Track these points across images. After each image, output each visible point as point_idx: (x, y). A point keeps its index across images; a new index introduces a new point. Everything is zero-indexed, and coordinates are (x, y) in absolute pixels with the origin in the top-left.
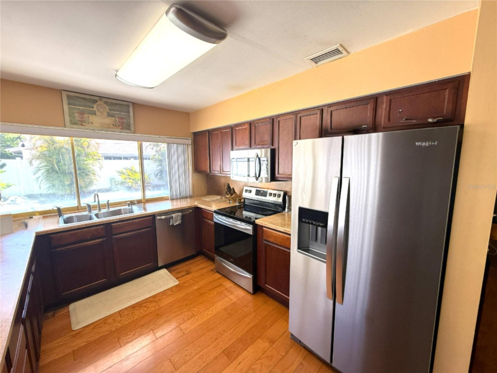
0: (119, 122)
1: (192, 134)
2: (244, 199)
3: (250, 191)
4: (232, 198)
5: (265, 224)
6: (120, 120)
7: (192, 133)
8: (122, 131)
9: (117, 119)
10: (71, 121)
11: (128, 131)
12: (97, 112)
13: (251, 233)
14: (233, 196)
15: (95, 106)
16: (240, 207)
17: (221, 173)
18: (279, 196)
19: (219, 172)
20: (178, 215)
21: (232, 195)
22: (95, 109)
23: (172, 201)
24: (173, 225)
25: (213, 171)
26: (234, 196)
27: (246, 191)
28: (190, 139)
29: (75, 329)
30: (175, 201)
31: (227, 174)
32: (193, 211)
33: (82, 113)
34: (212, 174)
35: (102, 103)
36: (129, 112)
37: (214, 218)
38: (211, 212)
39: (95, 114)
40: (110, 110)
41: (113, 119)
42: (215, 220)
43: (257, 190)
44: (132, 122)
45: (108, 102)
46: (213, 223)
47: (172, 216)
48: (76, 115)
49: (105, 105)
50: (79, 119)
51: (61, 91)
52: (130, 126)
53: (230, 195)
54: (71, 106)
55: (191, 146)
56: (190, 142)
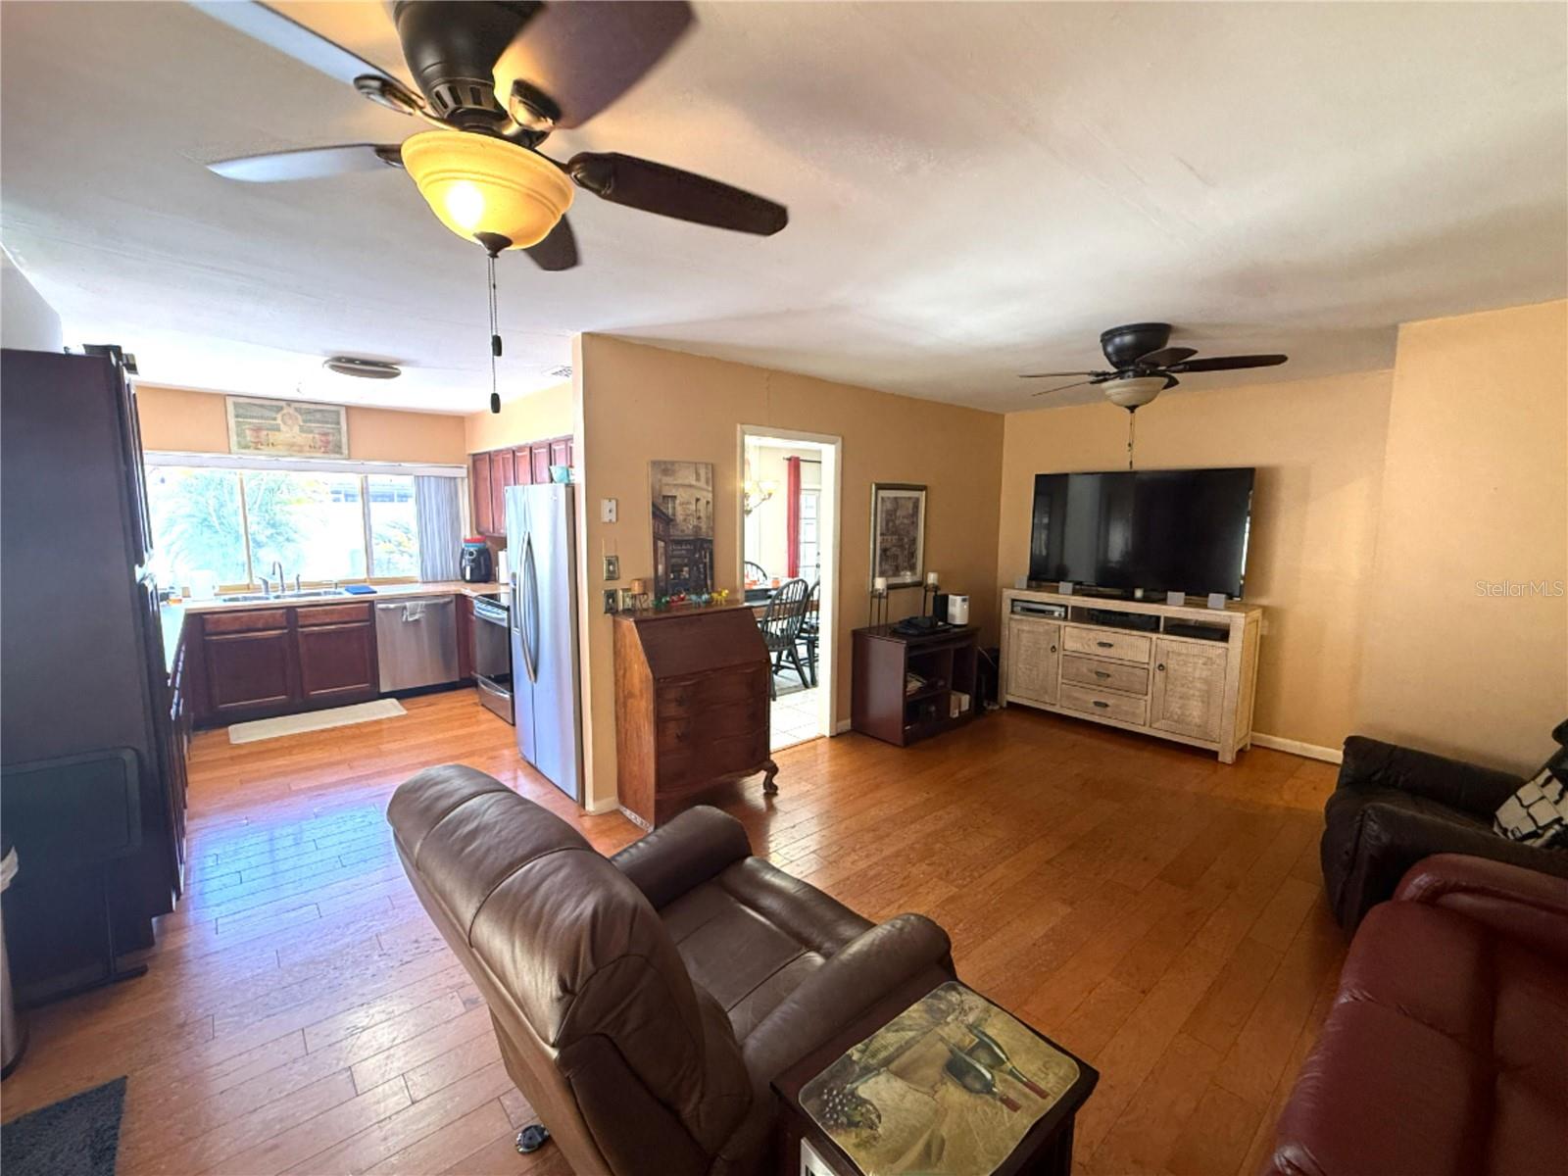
0: (322, 441)
1: (471, 458)
6: (323, 438)
7: (469, 455)
8: (326, 455)
9: (317, 436)
10: (239, 443)
11: (338, 456)
12: (282, 427)
15: (279, 416)
20: (417, 605)
22: (279, 421)
24: (407, 621)
28: (464, 467)
29: (234, 742)
32: (451, 600)
33: (257, 429)
35: (291, 411)
36: (338, 423)
39: (279, 430)
40: (305, 421)
41: (311, 436)
44: (344, 440)
45: (300, 409)
47: (406, 606)
48: (248, 432)
49: (297, 414)
50: (253, 440)
51: (225, 399)
52: (340, 447)
54: (240, 420)
55: (467, 480)
56: (463, 472)
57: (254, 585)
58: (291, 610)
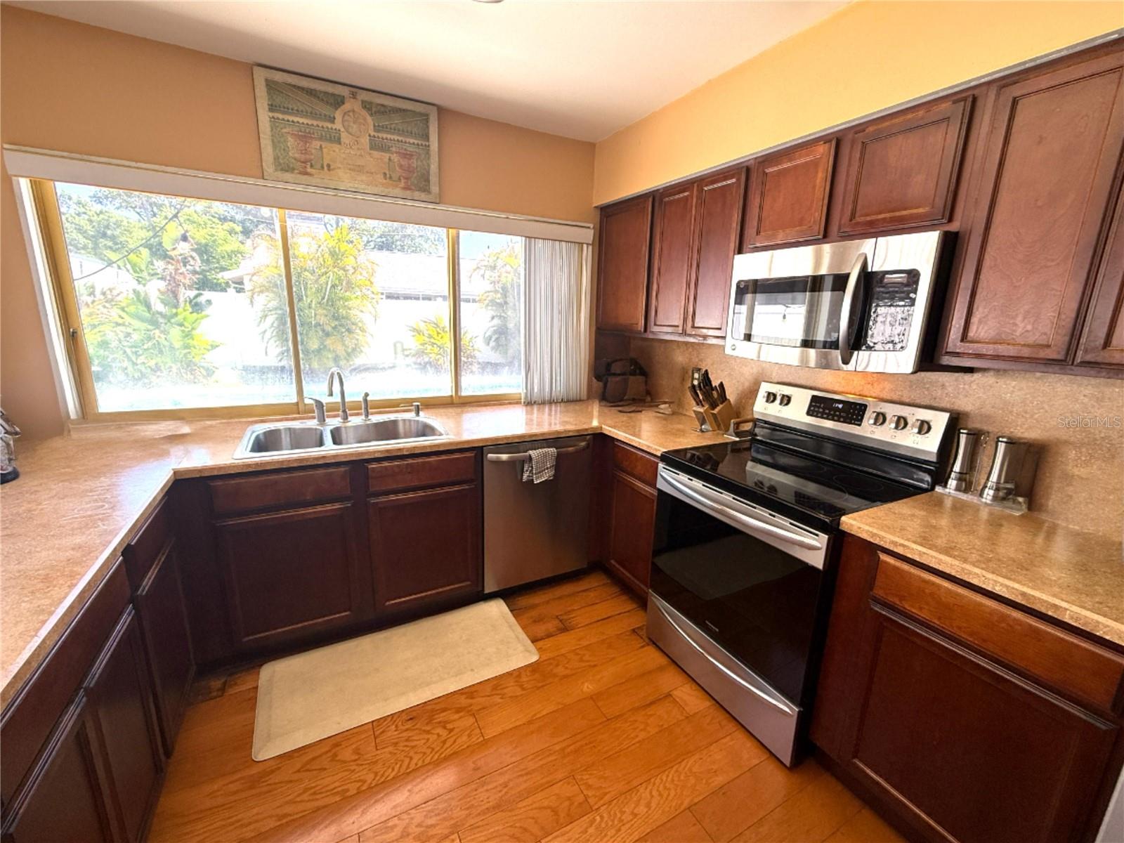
0: (401, 166)
1: (598, 212)
2: (755, 422)
3: (786, 400)
4: (713, 414)
5: (895, 544)
6: (404, 162)
7: (596, 207)
8: (408, 194)
9: (395, 158)
10: (276, 158)
11: (423, 196)
12: (344, 135)
13: (817, 560)
14: (715, 411)
15: (338, 115)
16: (735, 448)
17: (684, 333)
18: (924, 427)
19: (681, 328)
20: (545, 455)
21: (713, 406)
22: (338, 125)
23: (529, 408)
24: (531, 483)
25: (655, 325)
26: (720, 411)
27: (771, 397)
28: (589, 228)
29: (260, 758)
30: (535, 408)
31: (705, 337)
32: (588, 445)
33: (305, 137)
34: (651, 336)
35: (357, 106)
36: (427, 137)
37: (659, 477)
38: (652, 458)
39: (339, 141)
40: (377, 128)
41: (387, 155)
42: (661, 485)
43: (814, 398)
44: (434, 168)
45: (371, 103)
46: (656, 493)
47: (530, 456)
48: (291, 141)
49: (364, 113)
50: (297, 155)
51: (252, 69)
52: (428, 180)
53: (707, 406)
54: (276, 115)
55: (590, 248)
56: (588, 235)
57: (305, 405)
58: (358, 467)
